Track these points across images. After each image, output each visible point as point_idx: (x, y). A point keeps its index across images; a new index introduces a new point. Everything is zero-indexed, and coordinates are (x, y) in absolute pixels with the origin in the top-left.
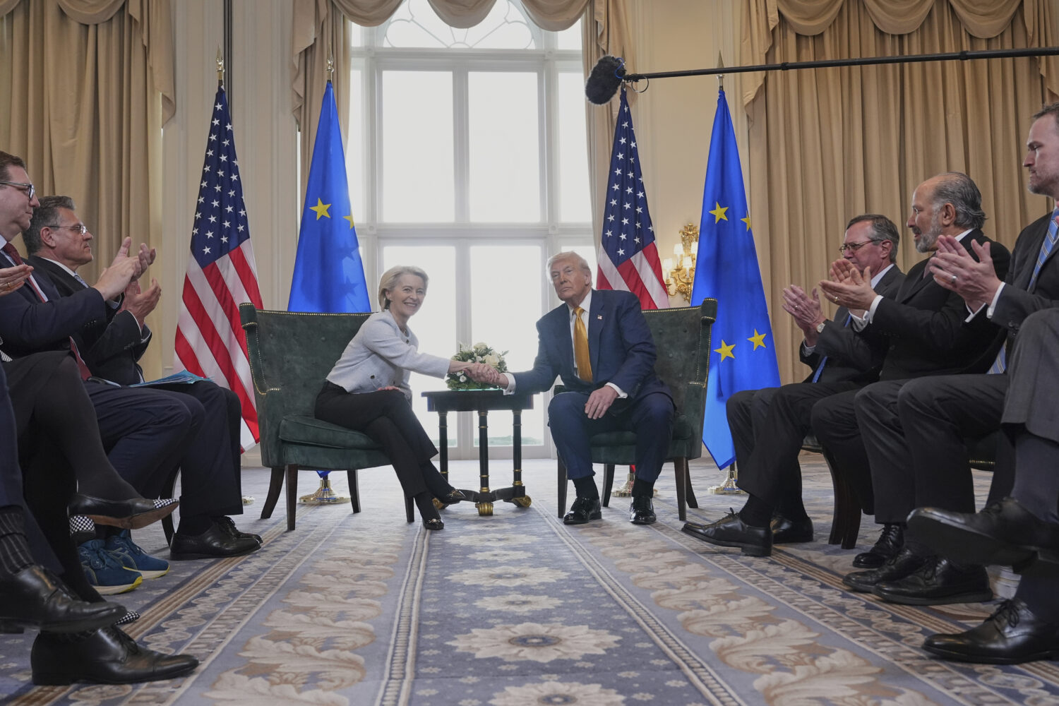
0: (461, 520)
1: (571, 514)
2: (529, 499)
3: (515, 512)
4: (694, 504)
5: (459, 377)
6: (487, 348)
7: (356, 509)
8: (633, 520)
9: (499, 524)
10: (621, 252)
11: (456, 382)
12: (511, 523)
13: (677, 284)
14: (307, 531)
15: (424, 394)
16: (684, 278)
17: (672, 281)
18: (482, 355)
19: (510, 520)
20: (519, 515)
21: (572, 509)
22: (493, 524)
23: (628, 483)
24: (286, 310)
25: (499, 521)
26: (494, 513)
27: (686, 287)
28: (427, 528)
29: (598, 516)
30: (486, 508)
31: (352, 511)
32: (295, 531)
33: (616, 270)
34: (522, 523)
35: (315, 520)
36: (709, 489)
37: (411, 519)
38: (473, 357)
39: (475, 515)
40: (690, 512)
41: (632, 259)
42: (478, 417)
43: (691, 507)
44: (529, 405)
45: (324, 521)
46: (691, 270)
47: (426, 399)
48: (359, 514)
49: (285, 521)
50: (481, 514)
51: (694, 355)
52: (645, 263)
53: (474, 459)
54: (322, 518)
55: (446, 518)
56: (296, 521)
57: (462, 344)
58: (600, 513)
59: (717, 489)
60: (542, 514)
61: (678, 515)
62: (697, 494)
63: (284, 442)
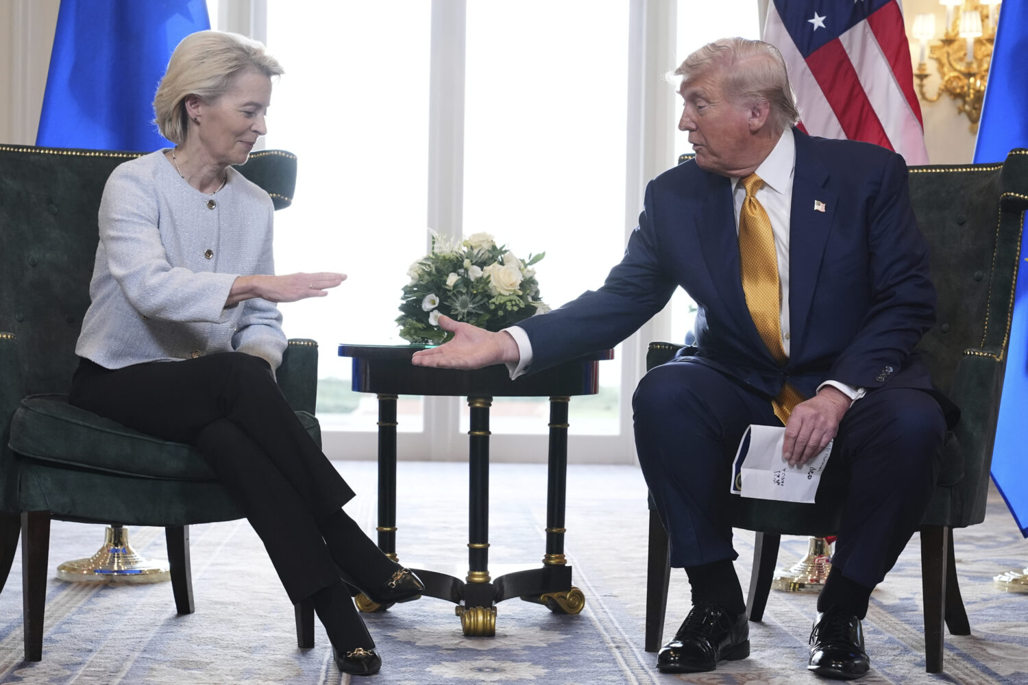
0: (420, 648)
1: (675, 649)
2: (580, 596)
3: (546, 627)
4: (961, 626)
5: (427, 314)
6: (494, 247)
7: (184, 605)
8: (815, 667)
9: (508, 665)
10: (818, 21)
11: (420, 325)
12: (536, 663)
13: (943, 75)
14: (67, 666)
15: (344, 351)
16: (961, 60)
17: (931, 67)
18: (482, 264)
19: (534, 655)
20: (557, 637)
21: (679, 637)
22: (495, 664)
23: (808, 560)
24: (33, 144)
25: (507, 655)
26: (498, 630)
27: (966, 81)
28: (342, 669)
29: (740, 650)
30: (480, 618)
31: (173, 608)
32: (40, 665)
33: (805, 64)
34: (560, 664)
35: (89, 633)
36: (996, 579)
37: (306, 641)
38: (461, 267)
39: (454, 635)
40: (952, 648)
41: (844, 38)
42: (468, 409)
43: (953, 632)
44: (588, 386)
45: (110, 636)
46: (979, 42)
47: (348, 361)
48: (190, 617)
49: (19, 632)
50: (470, 633)
51: (979, 280)
52: (874, 48)
53: (457, 459)
54: (106, 627)
55: (388, 639)
56: (45, 635)
57: (436, 235)
58: (748, 642)
59: (1015, 581)
60: (607, 638)
61: (923, 654)
62: (968, 591)
63: (18, 457)
